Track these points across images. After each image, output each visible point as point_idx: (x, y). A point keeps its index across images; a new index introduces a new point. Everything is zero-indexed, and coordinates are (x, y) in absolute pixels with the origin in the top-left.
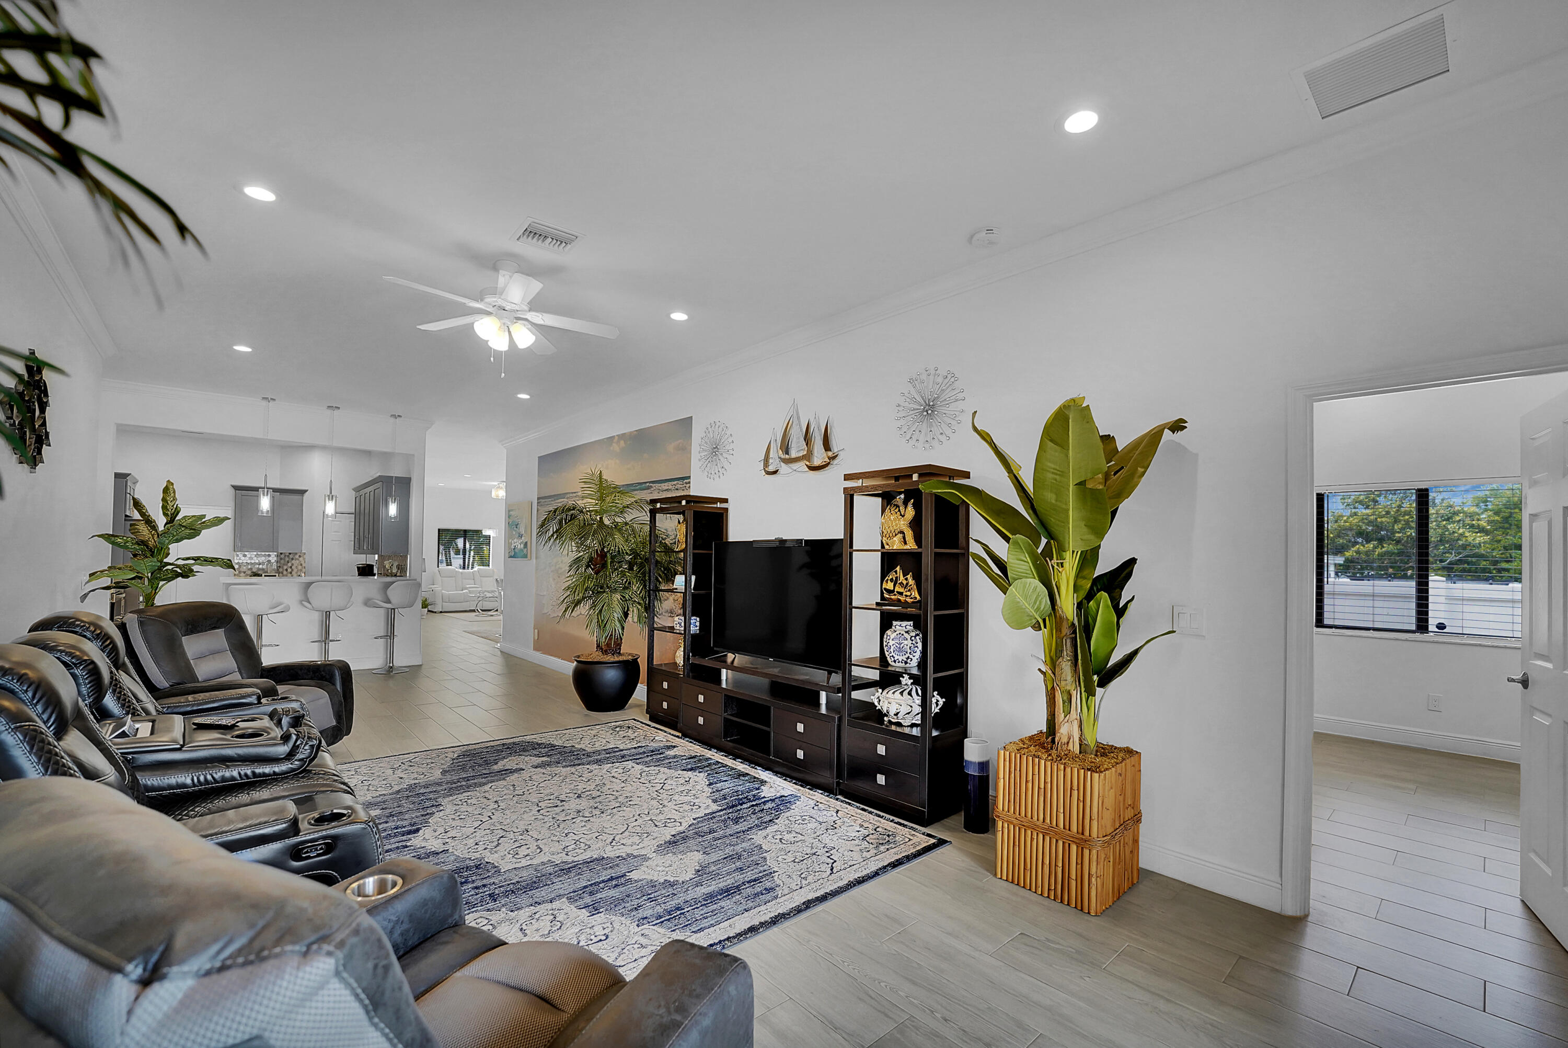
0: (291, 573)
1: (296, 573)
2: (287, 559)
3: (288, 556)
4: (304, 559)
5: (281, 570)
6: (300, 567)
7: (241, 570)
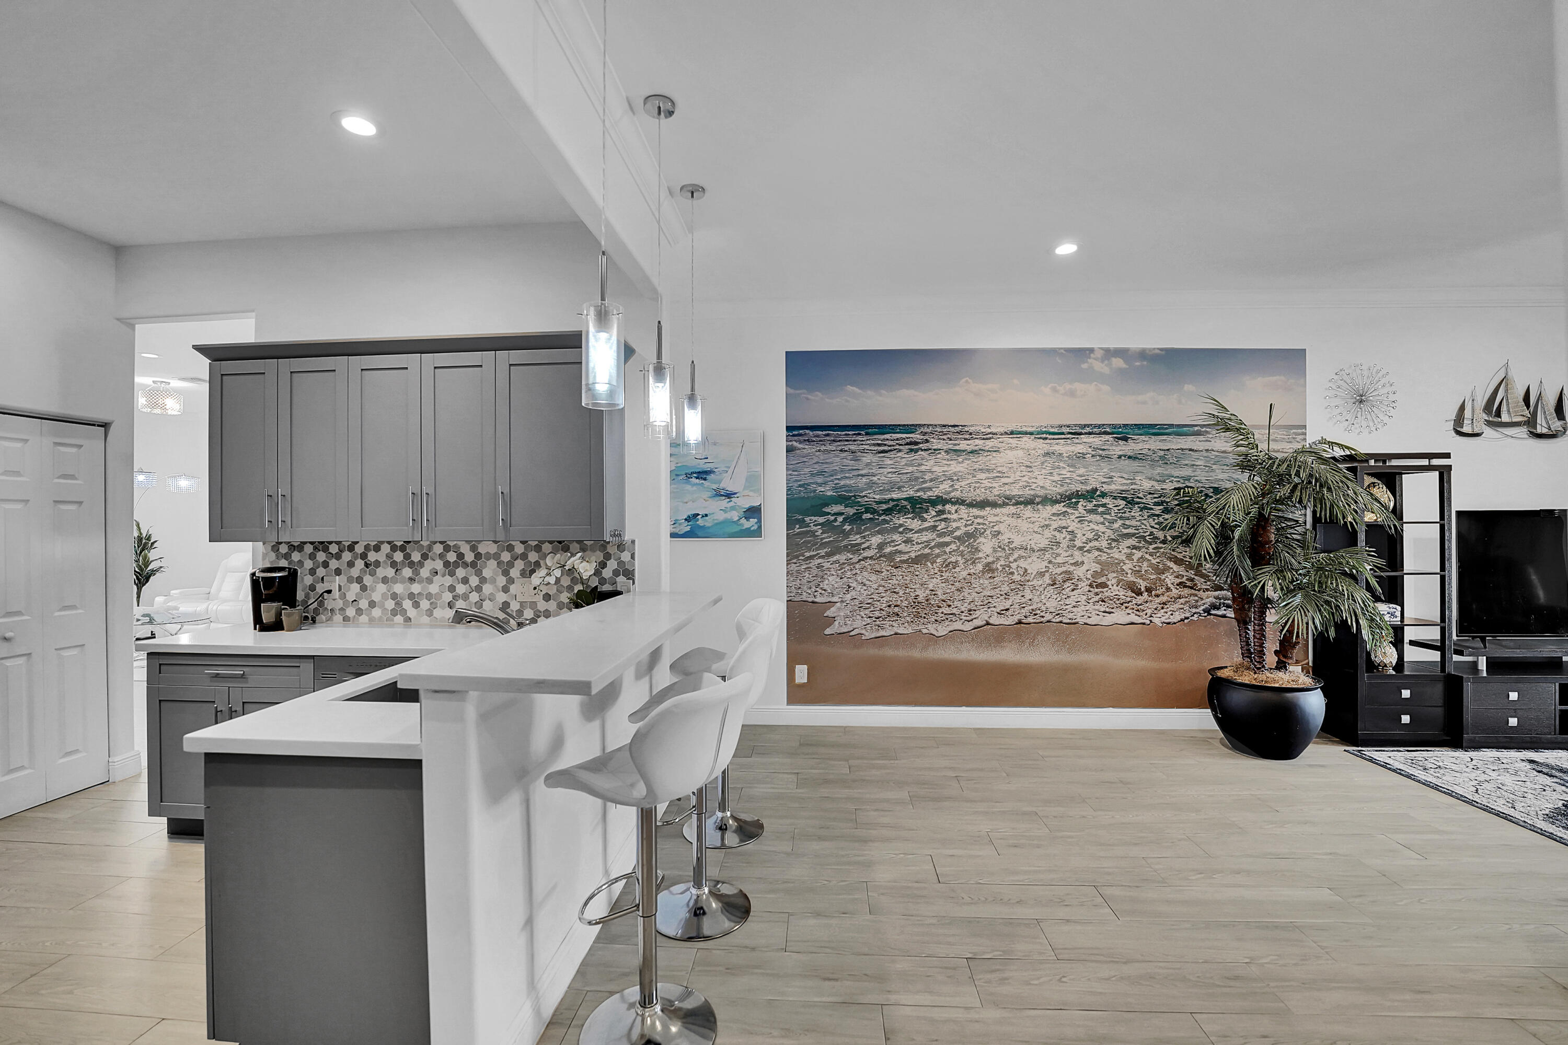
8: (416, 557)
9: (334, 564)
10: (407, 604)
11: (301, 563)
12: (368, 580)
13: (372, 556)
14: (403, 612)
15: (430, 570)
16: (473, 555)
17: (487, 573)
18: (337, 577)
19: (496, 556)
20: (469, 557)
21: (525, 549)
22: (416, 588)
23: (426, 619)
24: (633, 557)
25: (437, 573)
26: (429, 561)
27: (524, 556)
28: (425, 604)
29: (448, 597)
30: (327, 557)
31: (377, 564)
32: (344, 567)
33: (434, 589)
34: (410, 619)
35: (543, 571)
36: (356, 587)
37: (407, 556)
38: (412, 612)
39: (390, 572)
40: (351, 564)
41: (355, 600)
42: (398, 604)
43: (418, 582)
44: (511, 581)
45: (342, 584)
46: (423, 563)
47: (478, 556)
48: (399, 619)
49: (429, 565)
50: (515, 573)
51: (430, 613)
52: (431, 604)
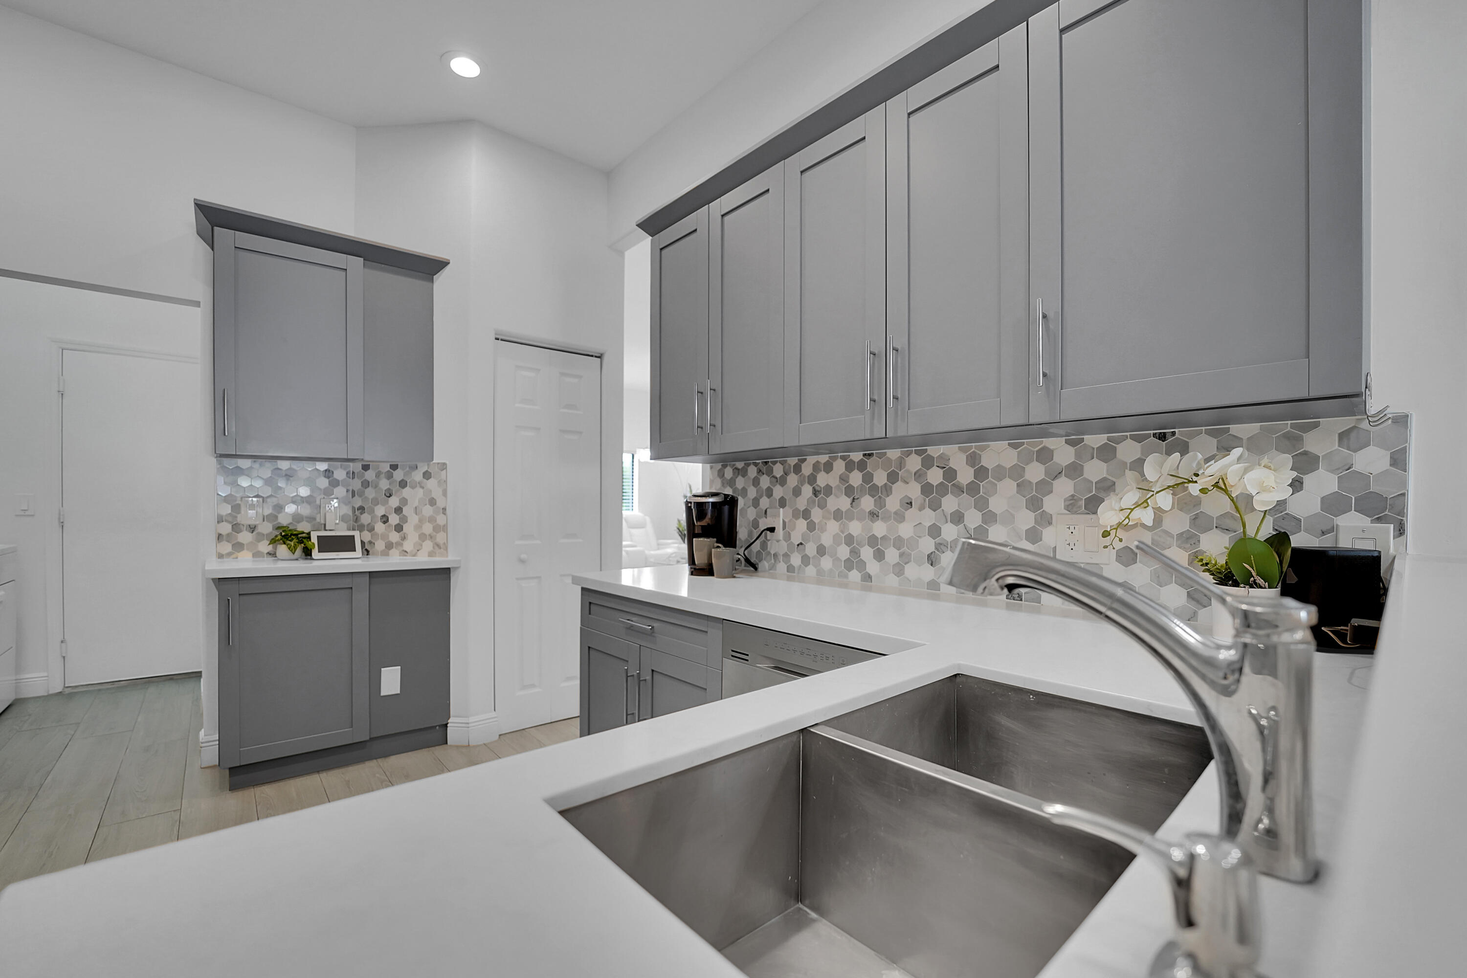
0: (399, 528)
1: (418, 527)
2: (384, 484)
3: (389, 476)
4: (443, 483)
5: (365, 519)
6: (428, 511)
7: (240, 519)
8: (880, 478)
9: (778, 492)
10: (867, 553)
11: (744, 491)
12: (816, 514)
13: (822, 480)
14: (862, 565)
15: (900, 500)
16: (971, 471)
17: (997, 504)
18: (781, 509)
19: (1016, 473)
20: (965, 475)
21: (1078, 455)
22: (879, 529)
23: (892, 580)
24: (1399, 460)
25: (911, 503)
26: (899, 483)
27: (1074, 470)
28: (892, 555)
29: (927, 545)
30: (771, 482)
31: (828, 490)
32: (789, 496)
33: (906, 530)
34: (870, 577)
35: (1130, 494)
36: (802, 524)
37: (868, 478)
38: (873, 567)
39: (843, 502)
40: (797, 492)
41: (801, 544)
42: (855, 552)
43: (882, 519)
44: (1046, 520)
45: (786, 520)
46: (891, 488)
47: (981, 473)
48: (855, 575)
49: (900, 491)
50: (1053, 504)
51: (899, 570)
52: (901, 555)
